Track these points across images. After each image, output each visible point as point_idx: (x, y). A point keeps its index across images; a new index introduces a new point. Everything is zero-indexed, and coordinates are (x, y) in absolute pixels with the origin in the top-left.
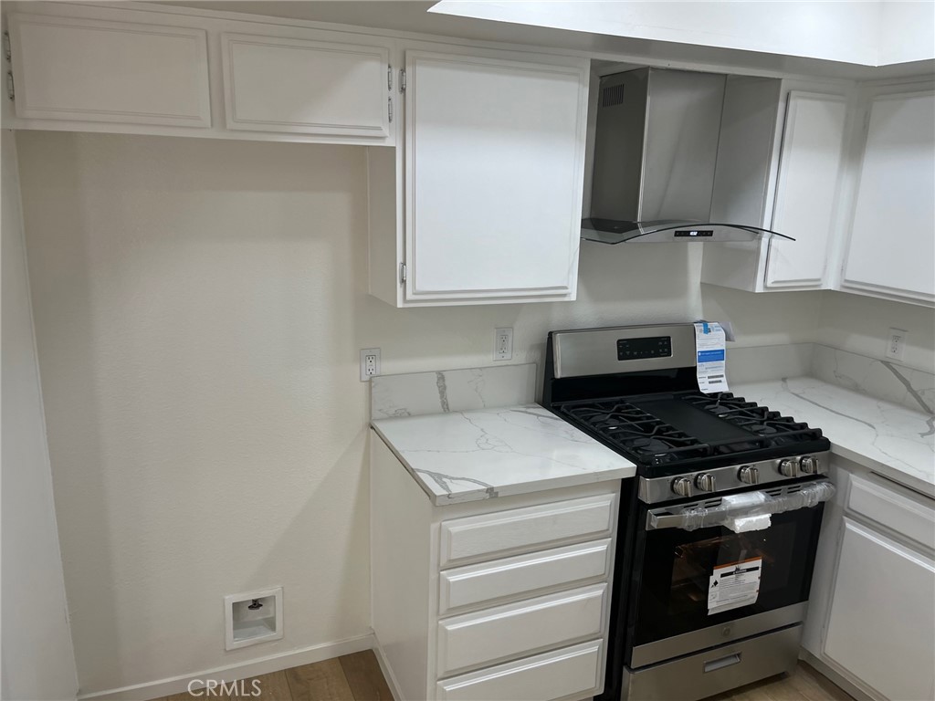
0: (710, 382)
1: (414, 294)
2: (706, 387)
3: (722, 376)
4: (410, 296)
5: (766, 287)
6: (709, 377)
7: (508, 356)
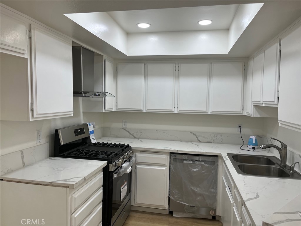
0: (93, 140)
1: (37, 115)
2: (94, 141)
3: (94, 138)
4: (35, 116)
5: (105, 111)
6: (93, 139)
7: (41, 141)
